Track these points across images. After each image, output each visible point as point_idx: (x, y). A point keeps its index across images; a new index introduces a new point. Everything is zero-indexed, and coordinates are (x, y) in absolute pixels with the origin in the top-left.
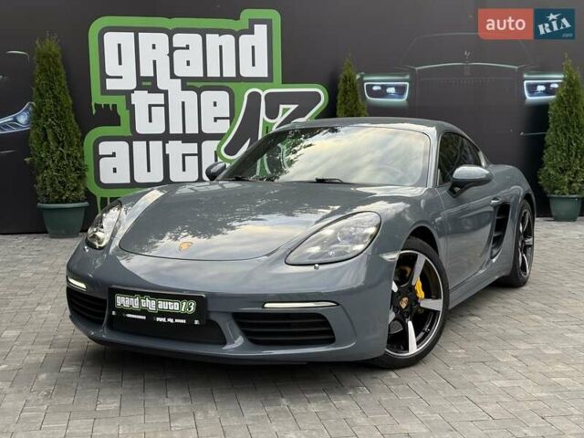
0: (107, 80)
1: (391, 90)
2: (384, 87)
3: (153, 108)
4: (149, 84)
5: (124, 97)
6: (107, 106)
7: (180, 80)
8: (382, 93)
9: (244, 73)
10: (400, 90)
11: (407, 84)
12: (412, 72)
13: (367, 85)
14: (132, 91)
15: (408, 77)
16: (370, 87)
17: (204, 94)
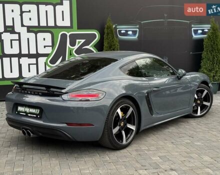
1: (130, 33)
2: (127, 31)
8: (126, 34)
10: (134, 33)
11: (138, 29)
12: (140, 24)
13: (119, 30)
15: (138, 26)
16: (120, 31)
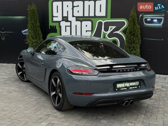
0: (54, 18)
1: (155, 21)
2: (152, 19)
3: (67, 27)
4: (66, 19)
5: (58, 23)
6: (53, 26)
7: (75, 18)
8: (151, 22)
9: (97, 15)
10: (160, 21)
11: (163, 18)
12: (165, 13)
14: (61, 21)
15: (163, 15)
16: (146, 19)
17: (83, 22)
